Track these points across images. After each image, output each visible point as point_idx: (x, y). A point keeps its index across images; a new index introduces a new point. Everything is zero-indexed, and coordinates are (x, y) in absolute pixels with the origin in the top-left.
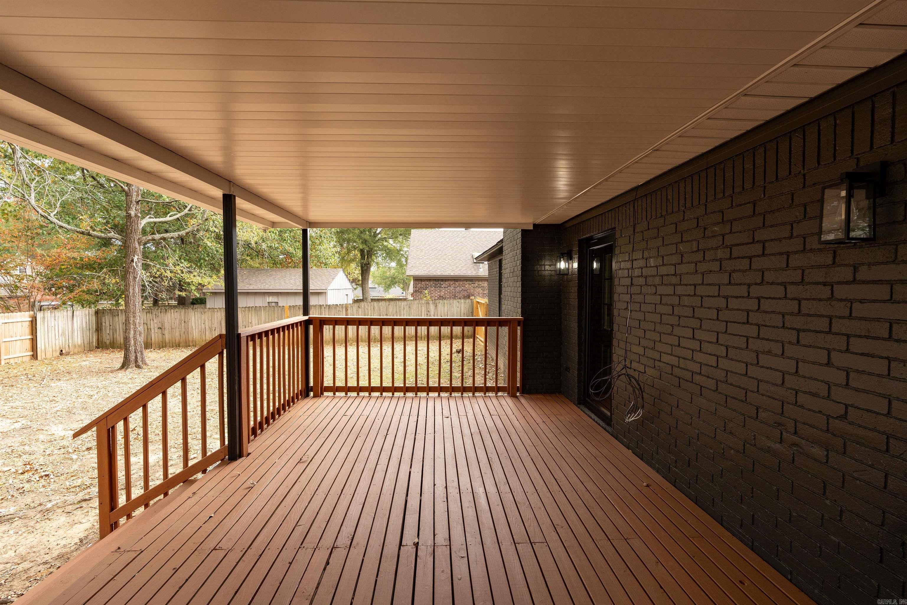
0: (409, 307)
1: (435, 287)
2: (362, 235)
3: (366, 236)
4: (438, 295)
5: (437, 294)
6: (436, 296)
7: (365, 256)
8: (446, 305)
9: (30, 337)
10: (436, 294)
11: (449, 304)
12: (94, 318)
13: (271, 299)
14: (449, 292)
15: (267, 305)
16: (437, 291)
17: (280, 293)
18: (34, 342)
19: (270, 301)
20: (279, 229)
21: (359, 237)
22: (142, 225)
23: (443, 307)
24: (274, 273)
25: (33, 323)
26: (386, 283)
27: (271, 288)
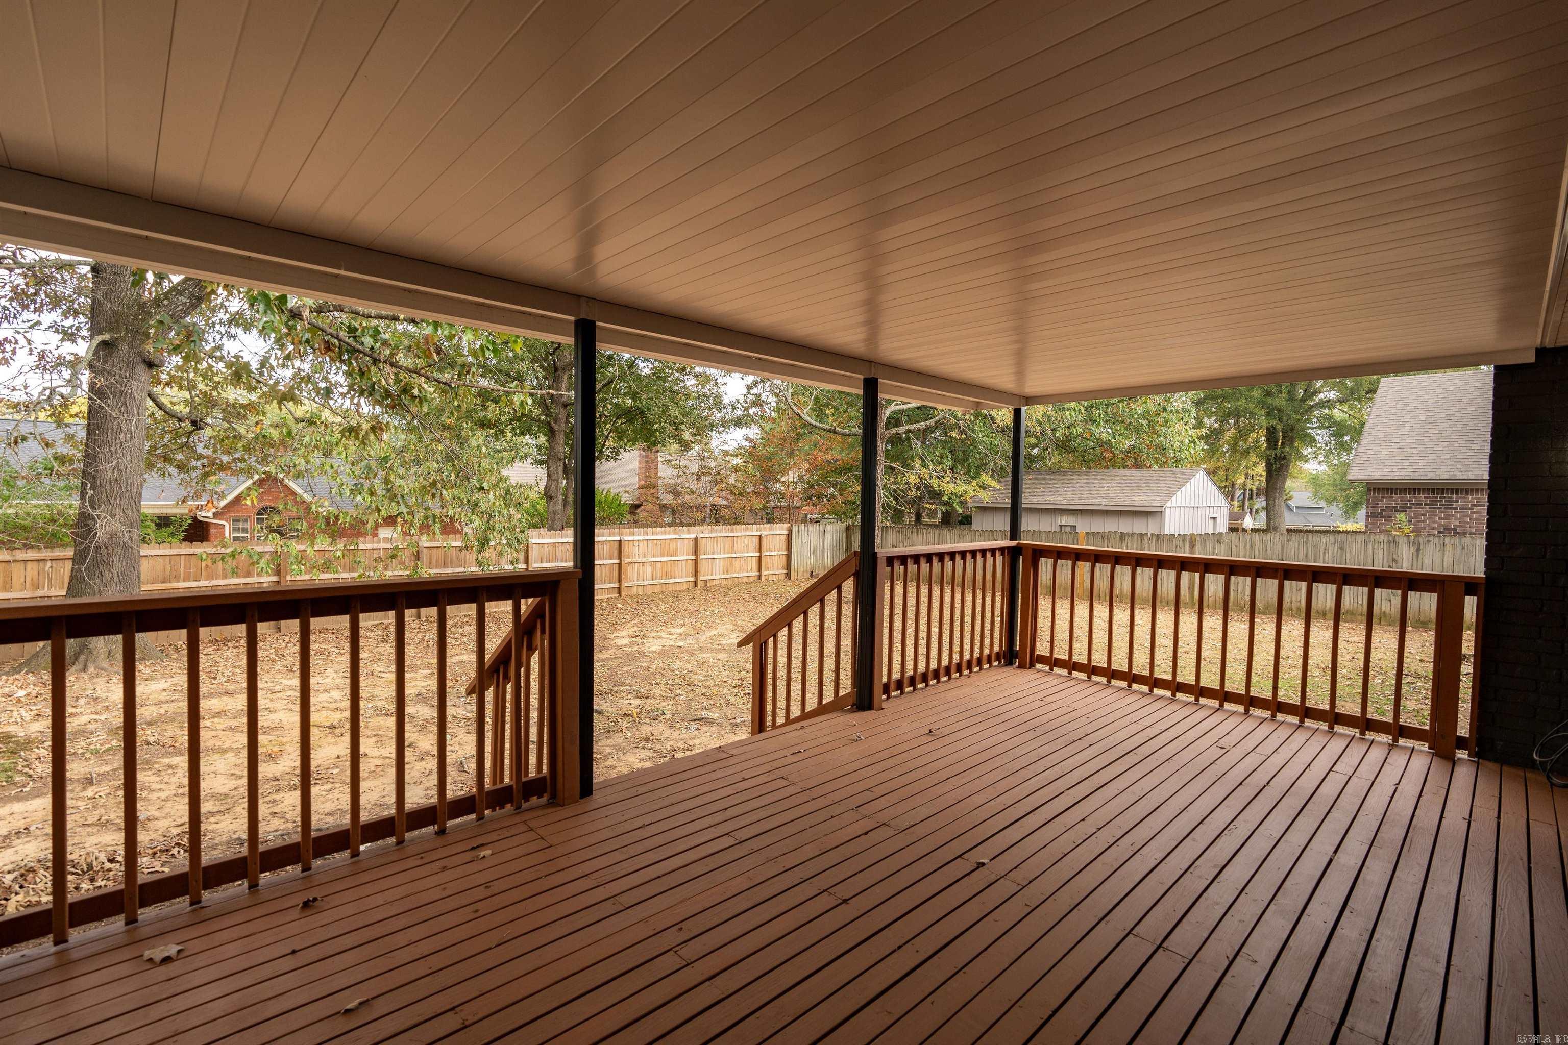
0: (1341, 548)
1: (1433, 505)
2: (1270, 400)
3: (1280, 401)
4: (1440, 526)
5: (1439, 521)
6: (1433, 529)
7: (1277, 442)
8: (1449, 548)
9: (785, 553)
10: (1435, 522)
11: (1459, 548)
12: (845, 535)
13: (1065, 520)
14: (1476, 519)
15: (1057, 530)
16: (1437, 515)
17: (1080, 510)
18: (789, 557)
19: (1063, 523)
20: (1086, 404)
21: (1262, 404)
22: (887, 415)
23: (1440, 554)
24: (1075, 477)
25: (789, 536)
26: (1347, 498)
27: (1065, 501)
